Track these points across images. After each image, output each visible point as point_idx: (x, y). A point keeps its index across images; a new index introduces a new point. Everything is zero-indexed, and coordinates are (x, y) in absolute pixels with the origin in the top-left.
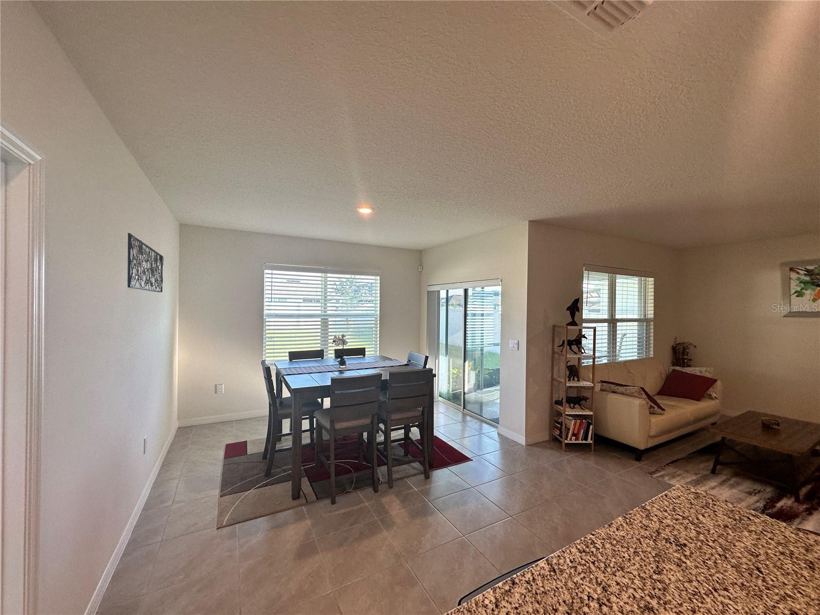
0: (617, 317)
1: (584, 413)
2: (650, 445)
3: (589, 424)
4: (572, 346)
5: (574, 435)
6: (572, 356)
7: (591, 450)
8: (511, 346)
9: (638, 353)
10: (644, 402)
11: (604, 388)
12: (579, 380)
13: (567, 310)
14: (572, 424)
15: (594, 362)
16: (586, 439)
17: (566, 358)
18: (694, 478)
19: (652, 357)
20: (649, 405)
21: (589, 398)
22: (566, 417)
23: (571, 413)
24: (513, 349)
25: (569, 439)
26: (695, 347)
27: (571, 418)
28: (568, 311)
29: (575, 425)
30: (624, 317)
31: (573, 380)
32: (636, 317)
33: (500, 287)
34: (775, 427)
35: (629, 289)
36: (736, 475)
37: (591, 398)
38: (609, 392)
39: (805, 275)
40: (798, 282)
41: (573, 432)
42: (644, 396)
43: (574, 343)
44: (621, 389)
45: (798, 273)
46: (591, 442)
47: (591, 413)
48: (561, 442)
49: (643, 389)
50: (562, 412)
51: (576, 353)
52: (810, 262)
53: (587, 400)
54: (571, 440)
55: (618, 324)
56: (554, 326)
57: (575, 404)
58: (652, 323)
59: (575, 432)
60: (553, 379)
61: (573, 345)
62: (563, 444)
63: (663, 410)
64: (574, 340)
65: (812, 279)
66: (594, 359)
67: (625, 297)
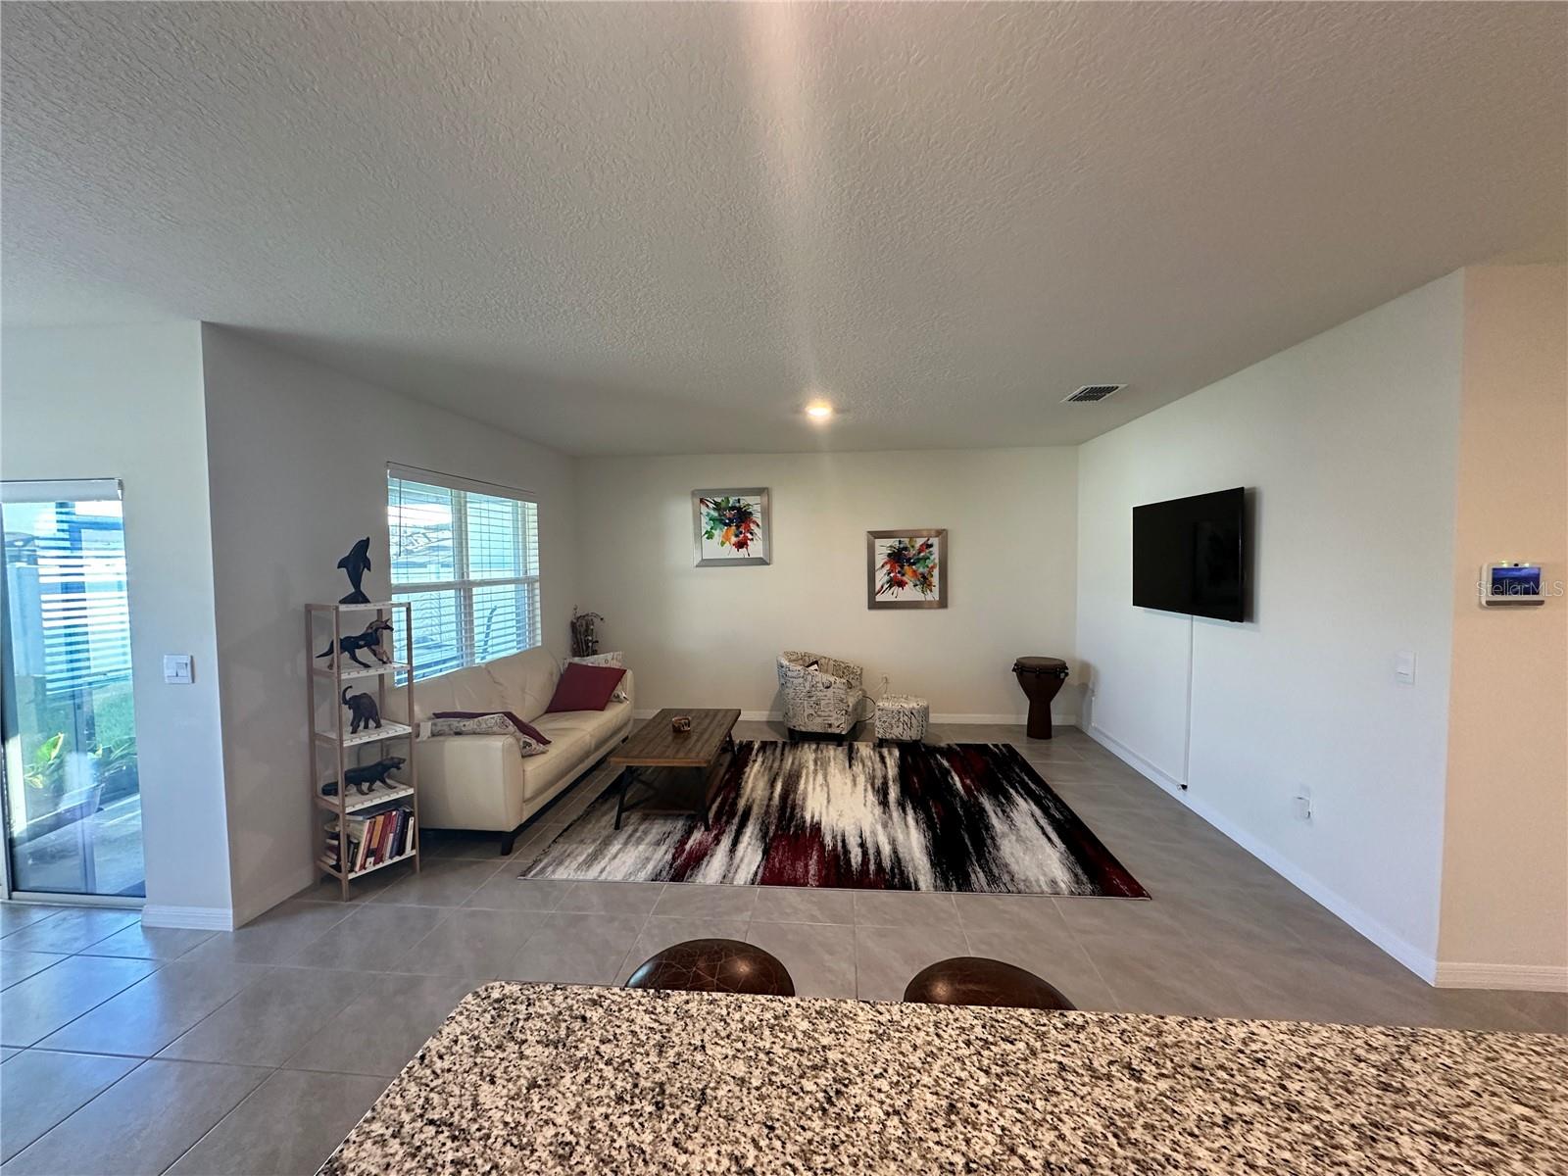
0: (473, 577)
1: (394, 796)
2: (526, 816)
3: (406, 817)
4: (357, 650)
5: (370, 853)
6: (354, 675)
7: (414, 872)
8: (168, 672)
9: (519, 642)
10: (510, 740)
11: (439, 728)
12: (378, 726)
13: (339, 567)
14: (363, 832)
15: (410, 678)
16: (400, 851)
17: (339, 681)
18: (590, 851)
19: (539, 647)
20: (521, 744)
21: (404, 760)
22: (348, 817)
23: (358, 807)
24: (177, 680)
25: (357, 868)
26: (602, 619)
27: (360, 818)
28: (344, 570)
29: (371, 831)
30: (486, 576)
31: (366, 727)
32: (510, 575)
33: (119, 503)
34: (686, 728)
35: (492, 522)
36: (645, 818)
37: (407, 758)
38: (450, 734)
39: (714, 509)
40: (708, 518)
41: (369, 846)
42: (512, 728)
43: (362, 643)
44: (470, 724)
45: (707, 506)
46: (414, 852)
47: (411, 791)
48: (337, 881)
49: (510, 716)
50: (337, 811)
51: (367, 666)
52: (718, 492)
53: (401, 765)
54: (363, 867)
55: (475, 590)
56: (309, 609)
57: (372, 782)
58: (537, 585)
59: (374, 845)
60: (313, 736)
61: (361, 647)
62: (345, 884)
63: (546, 742)
64: (363, 637)
65: (720, 515)
66: (410, 672)
67: (485, 536)
